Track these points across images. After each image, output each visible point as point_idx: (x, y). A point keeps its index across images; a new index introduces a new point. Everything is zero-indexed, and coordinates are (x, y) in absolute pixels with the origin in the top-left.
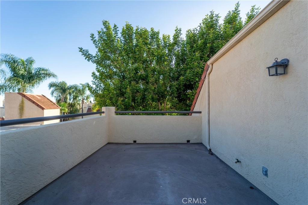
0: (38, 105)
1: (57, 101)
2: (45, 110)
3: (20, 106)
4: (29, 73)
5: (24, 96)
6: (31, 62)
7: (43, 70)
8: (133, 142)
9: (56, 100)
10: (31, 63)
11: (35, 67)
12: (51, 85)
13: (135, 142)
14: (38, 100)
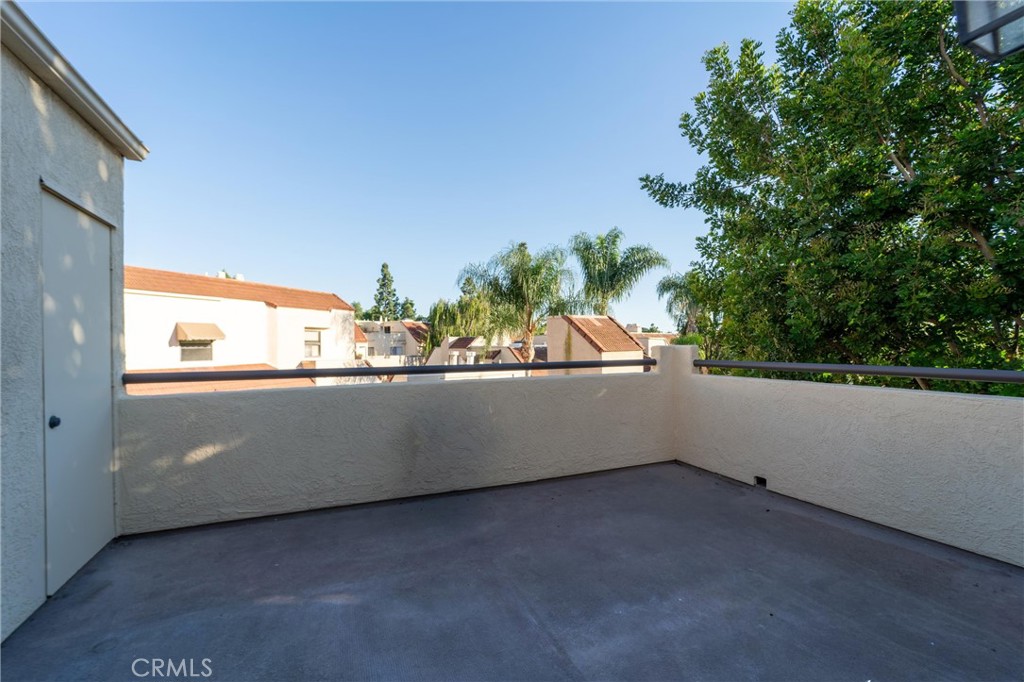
0: (591, 342)
1: (680, 328)
2: (603, 354)
3: (566, 343)
4: (612, 264)
5: (571, 322)
6: (614, 237)
7: (639, 250)
8: (752, 482)
9: (678, 326)
10: (614, 243)
11: (621, 250)
12: (665, 287)
13: (761, 481)
14: (595, 330)
